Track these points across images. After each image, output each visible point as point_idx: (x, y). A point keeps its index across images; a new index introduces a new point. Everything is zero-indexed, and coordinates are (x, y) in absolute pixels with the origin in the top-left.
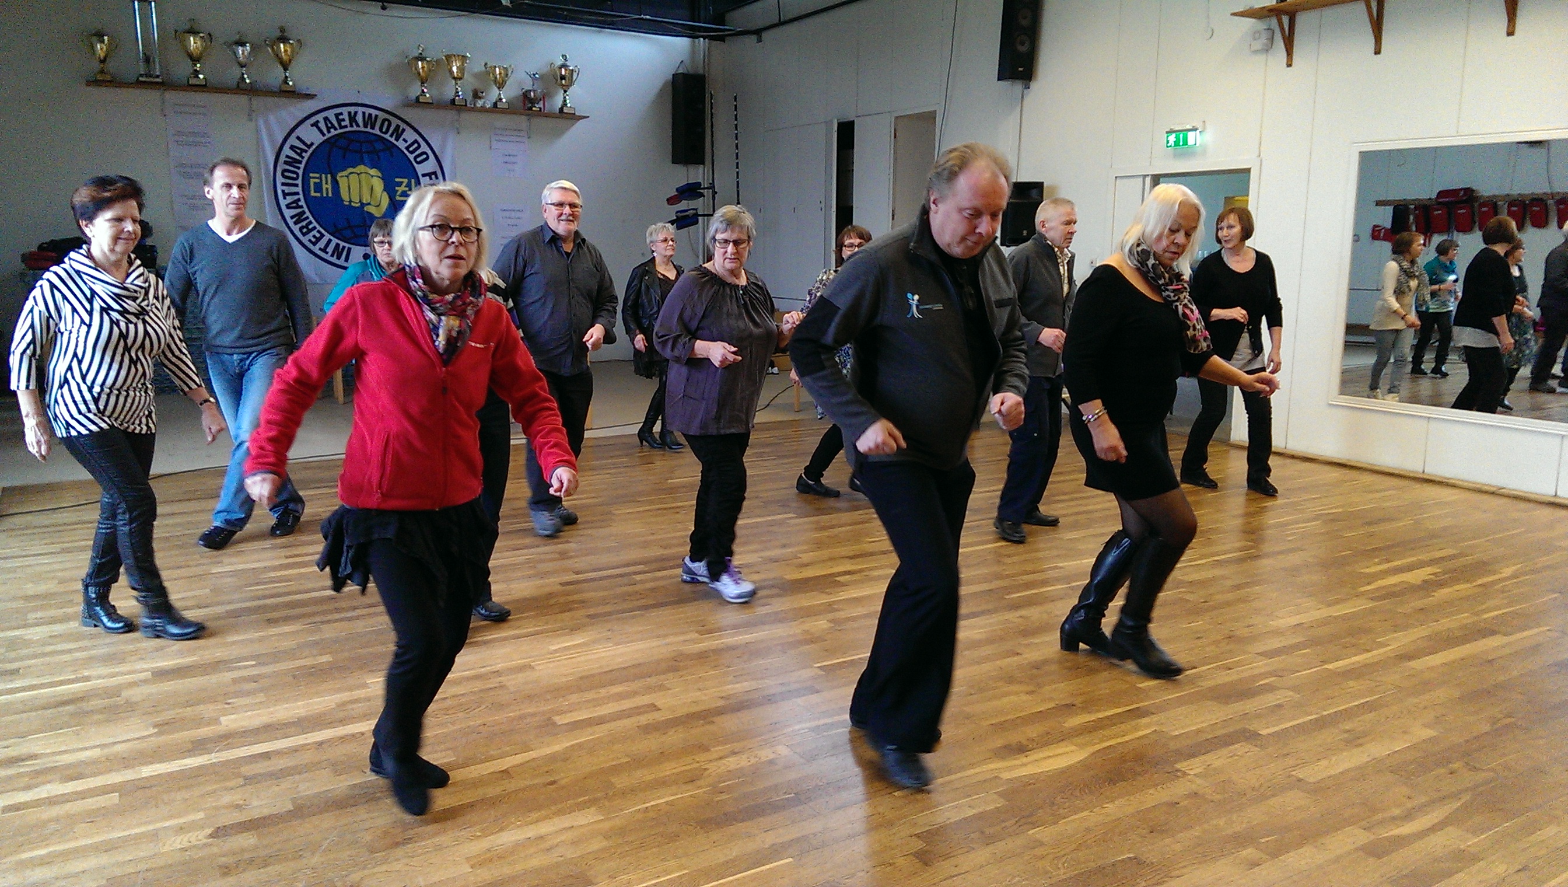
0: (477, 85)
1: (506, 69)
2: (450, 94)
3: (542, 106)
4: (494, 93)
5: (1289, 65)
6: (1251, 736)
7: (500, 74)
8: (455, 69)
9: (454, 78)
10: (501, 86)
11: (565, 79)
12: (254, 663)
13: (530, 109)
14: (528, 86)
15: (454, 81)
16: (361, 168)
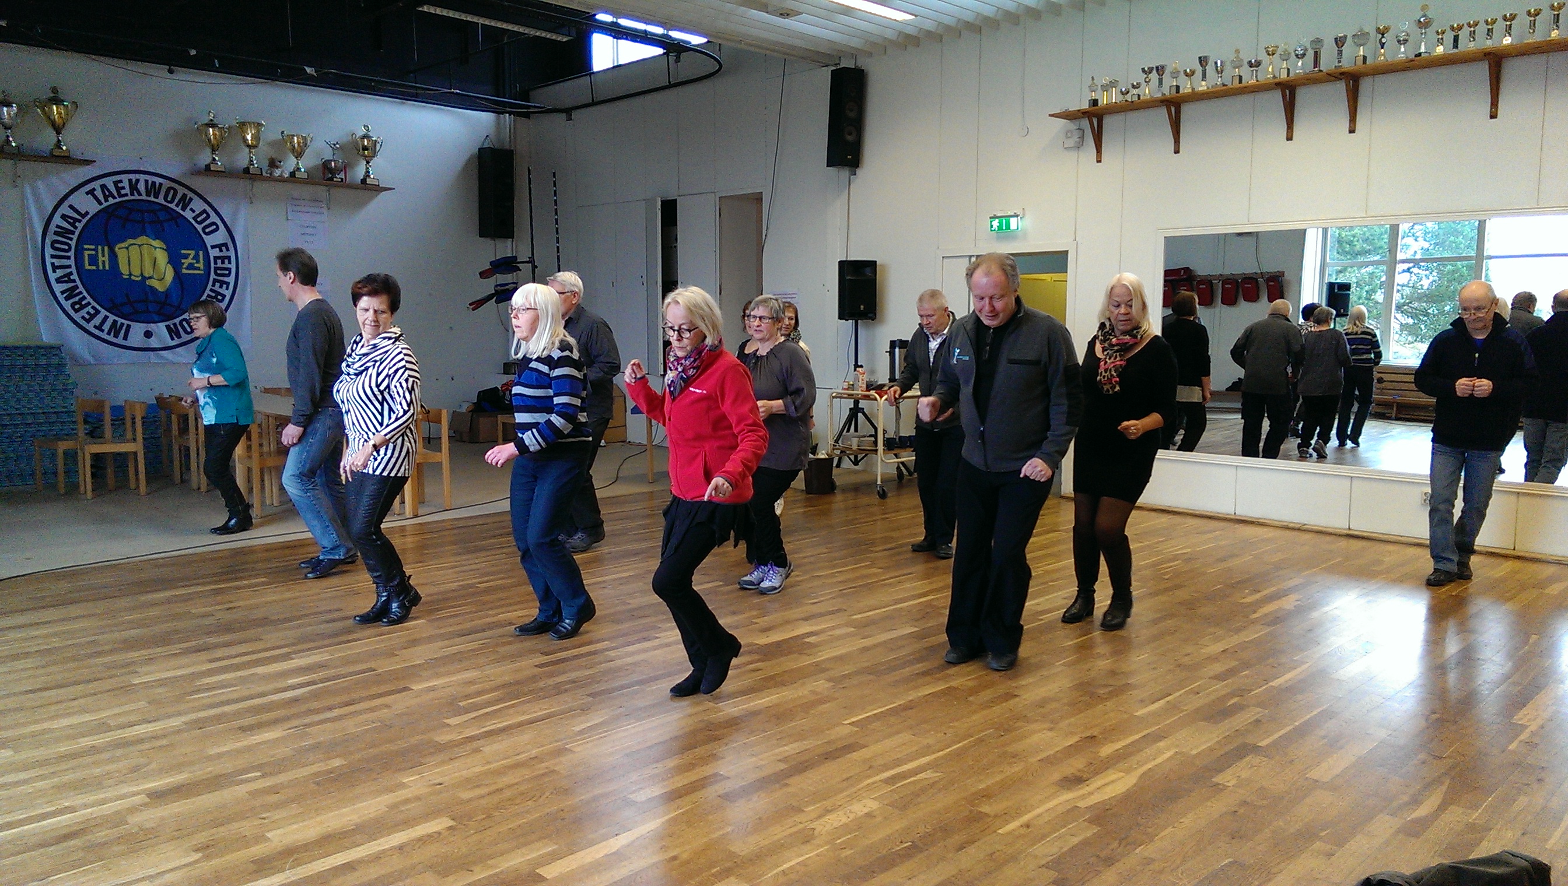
0: (272, 154)
1: (305, 138)
2: (245, 163)
3: (343, 177)
4: (290, 163)
5: (1099, 161)
6: (1256, 749)
7: (299, 143)
8: (249, 137)
9: (248, 146)
10: (299, 155)
11: (367, 150)
12: (259, 774)
13: (331, 179)
14: (328, 155)
15: (247, 150)
16: (143, 239)
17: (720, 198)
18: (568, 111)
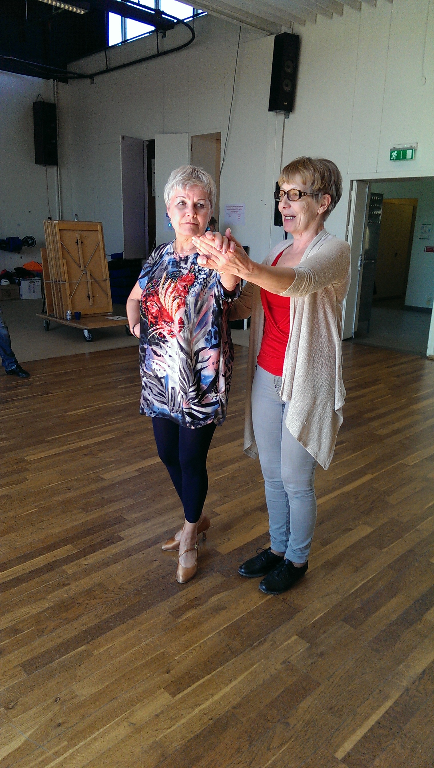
17: (192, 137)
18: (91, 77)
